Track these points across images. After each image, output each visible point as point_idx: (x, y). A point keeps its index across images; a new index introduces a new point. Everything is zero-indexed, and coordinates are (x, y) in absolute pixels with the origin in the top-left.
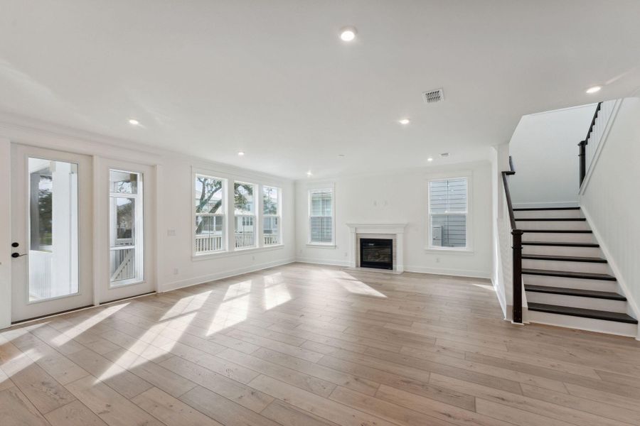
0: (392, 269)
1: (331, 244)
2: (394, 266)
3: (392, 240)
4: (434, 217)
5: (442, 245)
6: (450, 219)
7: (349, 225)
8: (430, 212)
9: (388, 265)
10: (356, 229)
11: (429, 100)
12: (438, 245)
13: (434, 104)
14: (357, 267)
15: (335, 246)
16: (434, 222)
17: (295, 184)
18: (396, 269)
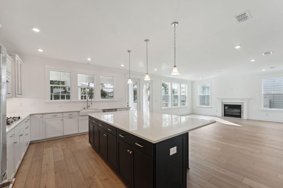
0: (241, 118)
1: (210, 106)
2: (242, 116)
3: (241, 105)
4: (265, 95)
5: (270, 108)
6: (275, 96)
7: (218, 99)
8: (263, 92)
9: (239, 116)
10: (222, 100)
11: (239, 20)
12: (268, 108)
13: (244, 23)
14: (222, 116)
15: (211, 107)
16: (265, 98)
17: (192, 82)
18: (243, 118)
